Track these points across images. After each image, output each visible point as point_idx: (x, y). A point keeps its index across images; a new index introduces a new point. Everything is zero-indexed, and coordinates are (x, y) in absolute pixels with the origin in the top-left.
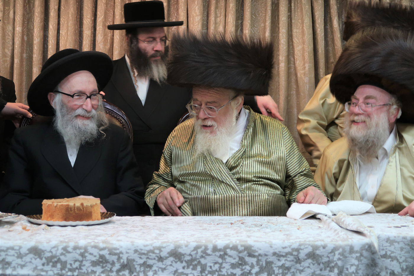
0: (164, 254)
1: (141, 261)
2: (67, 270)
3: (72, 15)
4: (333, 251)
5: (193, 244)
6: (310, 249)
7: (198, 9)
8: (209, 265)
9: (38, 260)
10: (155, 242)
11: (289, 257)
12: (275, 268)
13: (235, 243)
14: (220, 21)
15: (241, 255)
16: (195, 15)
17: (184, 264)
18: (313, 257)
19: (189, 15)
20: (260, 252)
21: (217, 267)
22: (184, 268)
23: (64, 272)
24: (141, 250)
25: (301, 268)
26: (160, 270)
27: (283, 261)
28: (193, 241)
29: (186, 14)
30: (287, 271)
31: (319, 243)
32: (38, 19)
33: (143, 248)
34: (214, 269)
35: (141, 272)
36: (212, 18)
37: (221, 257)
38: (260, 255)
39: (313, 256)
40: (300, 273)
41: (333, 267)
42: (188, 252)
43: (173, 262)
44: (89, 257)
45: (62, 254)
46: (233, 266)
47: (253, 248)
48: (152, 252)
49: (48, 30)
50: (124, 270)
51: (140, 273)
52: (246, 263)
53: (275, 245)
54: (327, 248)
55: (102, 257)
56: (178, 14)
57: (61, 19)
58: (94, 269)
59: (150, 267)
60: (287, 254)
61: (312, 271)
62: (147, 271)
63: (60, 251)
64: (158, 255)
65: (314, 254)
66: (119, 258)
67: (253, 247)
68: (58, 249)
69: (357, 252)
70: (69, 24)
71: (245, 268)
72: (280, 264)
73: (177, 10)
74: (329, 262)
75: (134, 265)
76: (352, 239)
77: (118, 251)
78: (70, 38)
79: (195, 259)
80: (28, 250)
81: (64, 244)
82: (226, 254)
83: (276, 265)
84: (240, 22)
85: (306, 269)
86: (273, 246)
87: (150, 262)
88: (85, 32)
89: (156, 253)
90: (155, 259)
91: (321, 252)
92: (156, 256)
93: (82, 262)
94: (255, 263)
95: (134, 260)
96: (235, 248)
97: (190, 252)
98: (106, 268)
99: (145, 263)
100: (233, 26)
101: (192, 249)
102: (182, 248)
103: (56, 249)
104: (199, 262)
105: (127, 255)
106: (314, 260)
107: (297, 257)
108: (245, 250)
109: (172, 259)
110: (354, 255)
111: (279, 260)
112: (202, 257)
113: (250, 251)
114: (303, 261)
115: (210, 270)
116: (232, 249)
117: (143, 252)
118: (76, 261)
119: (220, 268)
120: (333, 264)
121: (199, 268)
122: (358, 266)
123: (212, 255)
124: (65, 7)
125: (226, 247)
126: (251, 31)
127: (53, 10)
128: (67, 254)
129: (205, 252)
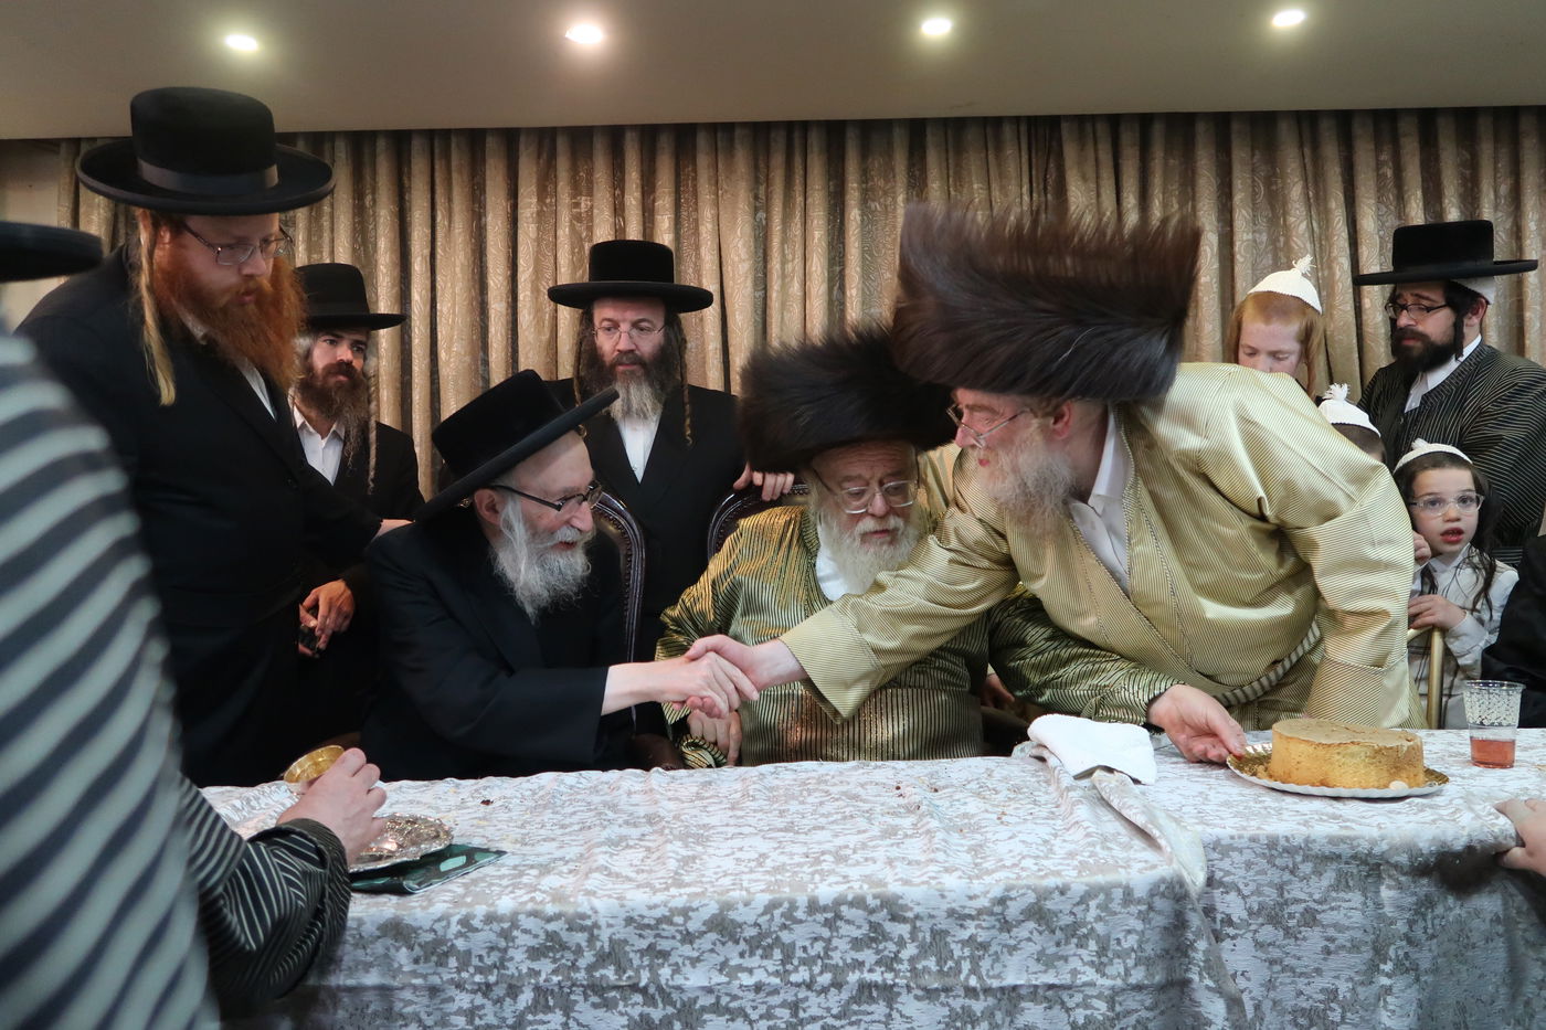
0: (694, 925)
1: (644, 944)
2: (472, 970)
3: (461, 269)
4: (1084, 900)
5: (763, 899)
6: (1031, 898)
7: (744, 245)
8: (799, 944)
9: (404, 950)
10: (674, 897)
11: (984, 920)
12: (953, 946)
13: (859, 891)
14: (793, 270)
15: (873, 918)
16: (736, 259)
17: (743, 946)
18: (1037, 916)
19: (723, 260)
20: (917, 910)
21: (819, 947)
22: (742, 955)
23: (465, 975)
24: (642, 917)
25: (1012, 942)
26: (687, 962)
27: (971, 928)
28: (762, 891)
29: (716, 258)
30: (981, 953)
31: (1051, 882)
32: (387, 279)
33: (646, 912)
34: (813, 953)
35: (644, 968)
36: (775, 264)
37: (828, 923)
38: (917, 917)
39: (1037, 913)
40: (1011, 954)
41: (1086, 936)
42: (751, 919)
43: (718, 942)
44: (523, 940)
45: (460, 935)
46: (857, 944)
47: (900, 902)
48: (667, 920)
49: (410, 303)
50: (604, 967)
51: (642, 971)
52: (886, 937)
53: (950, 891)
54: (1069, 894)
55: (551, 936)
56: (698, 256)
57: (439, 278)
58: (536, 966)
59: (665, 955)
60: (980, 912)
61: (1038, 948)
62: (658, 965)
63: (455, 928)
64: (680, 928)
65: (1040, 909)
66: (592, 939)
67: (902, 898)
68: (449, 923)
69: (1139, 901)
70: (457, 290)
71: (885, 948)
72: (965, 935)
73: (697, 248)
74: (1076, 926)
75: (626, 953)
76: (1129, 870)
77: (588, 923)
78: (459, 320)
79: (768, 934)
80: (379, 928)
81: (464, 911)
82: (838, 916)
83: (956, 939)
84: (838, 269)
85: (1023, 944)
86: (946, 894)
87: (664, 945)
88: (493, 306)
89: (677, 925)
90: (674, 937)
91: (1056, 903)
92: (677, 931)
93: (505, 950)
94: (907, 936)
95: (626, 942)
96: (859, 903)
97: (755, 917)
98: (564, 961)
99: (651, 947)
100: (823, 281)
101: (761, 910)
102: (737, 909)
103: (444, 923)
104: (778, 938)
105: (611, 930)
106: (1042, 922)
107: (1000, 917)
108: (882, 906)
109: (713, 936)
110: (1134, 909)
111: (961, 926)
112: (784, 927)
113: (895, 909)
114: (1016, 927)
115: (804, 955)
116: (851, 904)
117: (646, 921)
118: (492, 949)
119: (827, 949)
120: (1085, 931)
121: (777, 954)
122: (1143, 932)
123: (806, 921)
124: (444, 251)
125: (839, 902)
126: (863, 290)
127: (419, 259)
128: (469, 934)
129: (789, 915)
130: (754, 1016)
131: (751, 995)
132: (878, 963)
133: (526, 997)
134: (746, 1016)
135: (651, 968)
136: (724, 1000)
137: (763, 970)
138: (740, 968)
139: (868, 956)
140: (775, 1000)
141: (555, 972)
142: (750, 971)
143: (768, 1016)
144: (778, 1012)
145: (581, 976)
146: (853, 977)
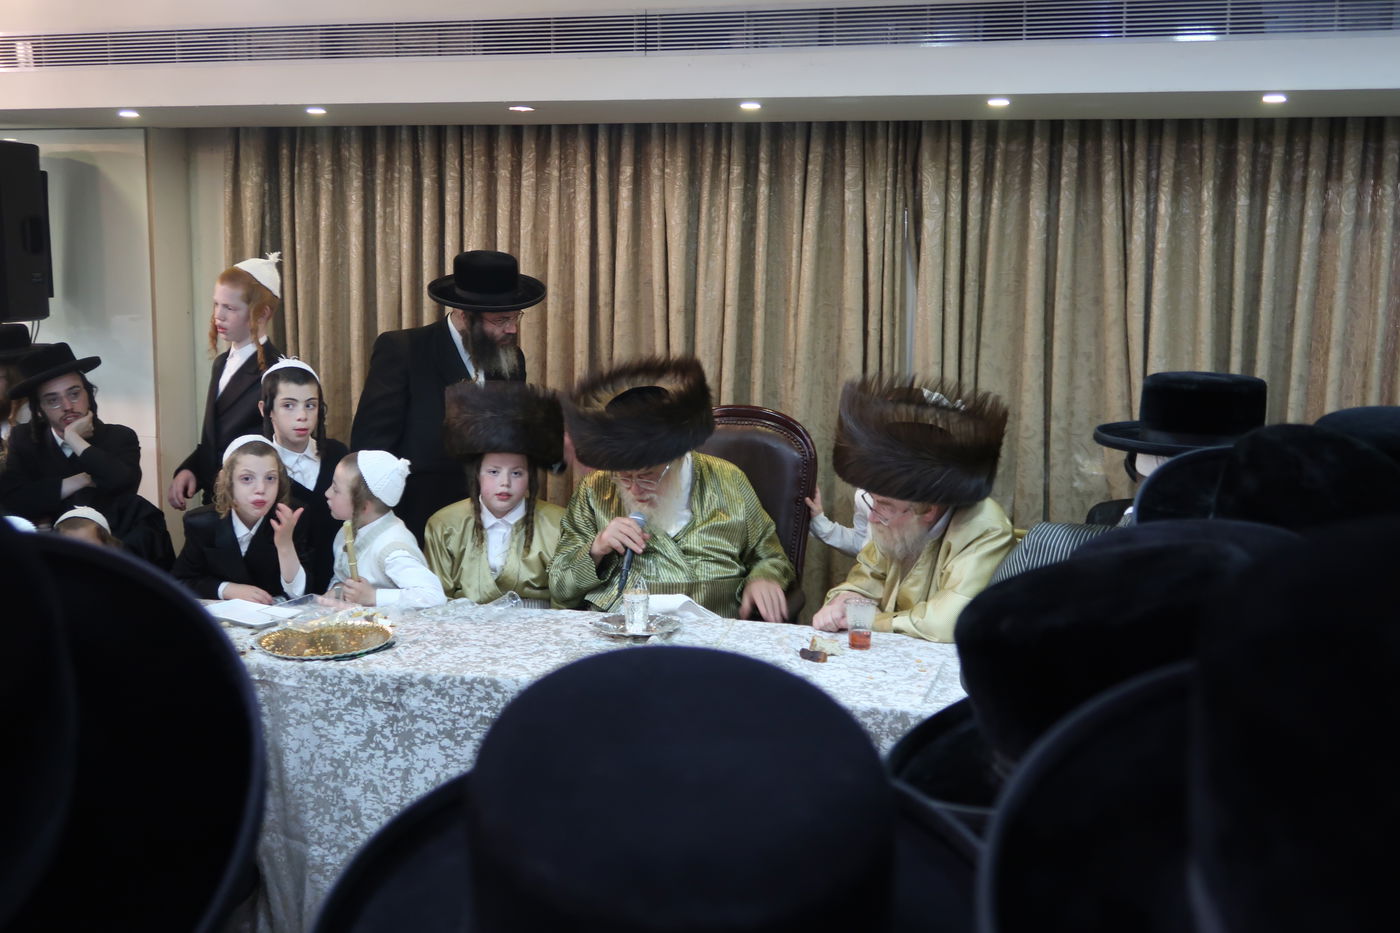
0: (414, 681)
1: (394, 685)
5: (444, 674)
8: (457, 695)
15: (487, 690)
17: (433, 692)
20: (506, 688)
21: (464, 699)
26: (411, 695)
28: (443, 671)
34: (462, 700)
37: (469, 690)
38: (505, 692)
42: (437, 681)
43: (424, 688)
44: (347, 675)
46: (480, 700)
47: (499, 684)
48: (405, 678)
50: (378, 693)
52: (492, 698)
55: (358, 676)
59: (403, 691)
62: (400, 695)
64: (410, 681)
66: (374, 680)
79: (444, 689)
82: (473, 687)
87: (402, 687)
89: (408, 679)
90: (406, 684)
92: (408, 682)
95: (387, 684)
96: (482, 682)
99: (398, 687)
101: (442, 678)
102: (432, 676)
104: (448, 691)
108: (491, 685)
109: (422, 686)
112: (450, 687)
113: (496, 686)
115: (458, 701)
121: (447, 698)
123: (459, 686)
125: (474, 680)
129: (452, 683)
130: (438, 722)
131: (436, 713)
132: (489, 708)
133: (348, 699)
134: (434, 722)
135: (398, 696)
136: (425, 714)
137: (442, 704)
138: (432, 701)
139: (485, 705)
140: (445, 717)
141: (359, 691)
142: (436, 703)
143: (443, 723)
144: (448, 722)
145: (369, 695)
146: (478, 713)
